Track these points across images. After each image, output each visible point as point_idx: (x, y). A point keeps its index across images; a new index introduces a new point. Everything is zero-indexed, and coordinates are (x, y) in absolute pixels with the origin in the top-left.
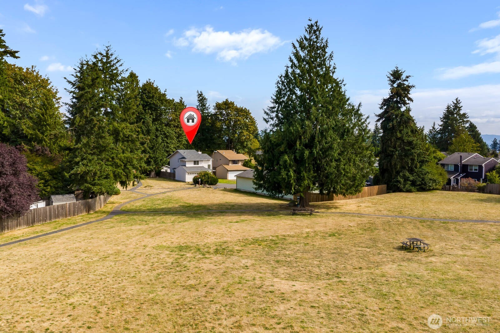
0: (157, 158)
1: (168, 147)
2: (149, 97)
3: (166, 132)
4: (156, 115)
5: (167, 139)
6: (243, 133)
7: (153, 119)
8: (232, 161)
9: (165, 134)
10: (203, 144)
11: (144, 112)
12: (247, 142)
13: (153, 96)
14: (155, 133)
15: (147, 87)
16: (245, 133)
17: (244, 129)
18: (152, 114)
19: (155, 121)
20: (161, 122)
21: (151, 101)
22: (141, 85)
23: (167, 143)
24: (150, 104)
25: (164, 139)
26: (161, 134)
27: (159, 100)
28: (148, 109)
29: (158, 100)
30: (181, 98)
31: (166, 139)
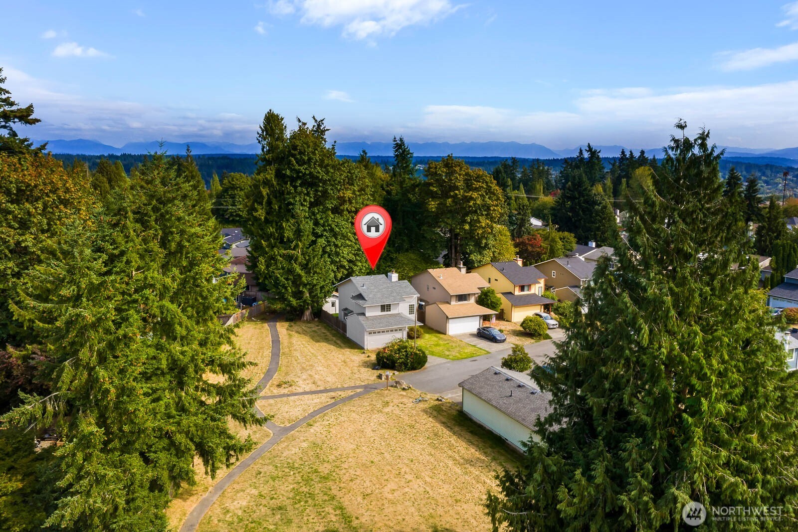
0: (315, 285)
1: (337, 254)
2: (301, 163)
3: (333, 226)
4: (315, 195)
5: (336, 239)
6: (480, 222)
7: (311, 203)
8: (456, 296)
9: (332, 230)
10: (403, 241)
11: (293, 191)
12: (486, 239)
13: (310, 159)
14: (314, 229)
15: (298, 143)
16: (484, 222)
17: (482, 215)
18: (308, 194)
19: (314, 207)
20: (324, 207)
21: (306, 169)
22: (288, 134)
23: (336, 246)
24: (304, 174)
25: (330, 239)
26: (325, 230)
27: (321, 166)
28: (301, 185)
29: (319, 165)
30: (364, 151)
31: (334, 240)
